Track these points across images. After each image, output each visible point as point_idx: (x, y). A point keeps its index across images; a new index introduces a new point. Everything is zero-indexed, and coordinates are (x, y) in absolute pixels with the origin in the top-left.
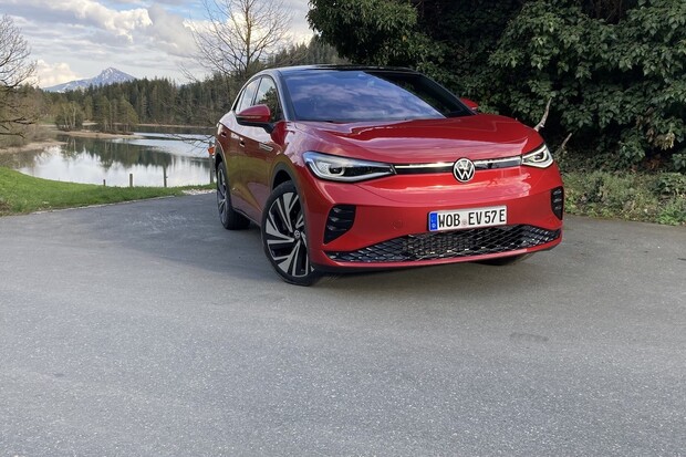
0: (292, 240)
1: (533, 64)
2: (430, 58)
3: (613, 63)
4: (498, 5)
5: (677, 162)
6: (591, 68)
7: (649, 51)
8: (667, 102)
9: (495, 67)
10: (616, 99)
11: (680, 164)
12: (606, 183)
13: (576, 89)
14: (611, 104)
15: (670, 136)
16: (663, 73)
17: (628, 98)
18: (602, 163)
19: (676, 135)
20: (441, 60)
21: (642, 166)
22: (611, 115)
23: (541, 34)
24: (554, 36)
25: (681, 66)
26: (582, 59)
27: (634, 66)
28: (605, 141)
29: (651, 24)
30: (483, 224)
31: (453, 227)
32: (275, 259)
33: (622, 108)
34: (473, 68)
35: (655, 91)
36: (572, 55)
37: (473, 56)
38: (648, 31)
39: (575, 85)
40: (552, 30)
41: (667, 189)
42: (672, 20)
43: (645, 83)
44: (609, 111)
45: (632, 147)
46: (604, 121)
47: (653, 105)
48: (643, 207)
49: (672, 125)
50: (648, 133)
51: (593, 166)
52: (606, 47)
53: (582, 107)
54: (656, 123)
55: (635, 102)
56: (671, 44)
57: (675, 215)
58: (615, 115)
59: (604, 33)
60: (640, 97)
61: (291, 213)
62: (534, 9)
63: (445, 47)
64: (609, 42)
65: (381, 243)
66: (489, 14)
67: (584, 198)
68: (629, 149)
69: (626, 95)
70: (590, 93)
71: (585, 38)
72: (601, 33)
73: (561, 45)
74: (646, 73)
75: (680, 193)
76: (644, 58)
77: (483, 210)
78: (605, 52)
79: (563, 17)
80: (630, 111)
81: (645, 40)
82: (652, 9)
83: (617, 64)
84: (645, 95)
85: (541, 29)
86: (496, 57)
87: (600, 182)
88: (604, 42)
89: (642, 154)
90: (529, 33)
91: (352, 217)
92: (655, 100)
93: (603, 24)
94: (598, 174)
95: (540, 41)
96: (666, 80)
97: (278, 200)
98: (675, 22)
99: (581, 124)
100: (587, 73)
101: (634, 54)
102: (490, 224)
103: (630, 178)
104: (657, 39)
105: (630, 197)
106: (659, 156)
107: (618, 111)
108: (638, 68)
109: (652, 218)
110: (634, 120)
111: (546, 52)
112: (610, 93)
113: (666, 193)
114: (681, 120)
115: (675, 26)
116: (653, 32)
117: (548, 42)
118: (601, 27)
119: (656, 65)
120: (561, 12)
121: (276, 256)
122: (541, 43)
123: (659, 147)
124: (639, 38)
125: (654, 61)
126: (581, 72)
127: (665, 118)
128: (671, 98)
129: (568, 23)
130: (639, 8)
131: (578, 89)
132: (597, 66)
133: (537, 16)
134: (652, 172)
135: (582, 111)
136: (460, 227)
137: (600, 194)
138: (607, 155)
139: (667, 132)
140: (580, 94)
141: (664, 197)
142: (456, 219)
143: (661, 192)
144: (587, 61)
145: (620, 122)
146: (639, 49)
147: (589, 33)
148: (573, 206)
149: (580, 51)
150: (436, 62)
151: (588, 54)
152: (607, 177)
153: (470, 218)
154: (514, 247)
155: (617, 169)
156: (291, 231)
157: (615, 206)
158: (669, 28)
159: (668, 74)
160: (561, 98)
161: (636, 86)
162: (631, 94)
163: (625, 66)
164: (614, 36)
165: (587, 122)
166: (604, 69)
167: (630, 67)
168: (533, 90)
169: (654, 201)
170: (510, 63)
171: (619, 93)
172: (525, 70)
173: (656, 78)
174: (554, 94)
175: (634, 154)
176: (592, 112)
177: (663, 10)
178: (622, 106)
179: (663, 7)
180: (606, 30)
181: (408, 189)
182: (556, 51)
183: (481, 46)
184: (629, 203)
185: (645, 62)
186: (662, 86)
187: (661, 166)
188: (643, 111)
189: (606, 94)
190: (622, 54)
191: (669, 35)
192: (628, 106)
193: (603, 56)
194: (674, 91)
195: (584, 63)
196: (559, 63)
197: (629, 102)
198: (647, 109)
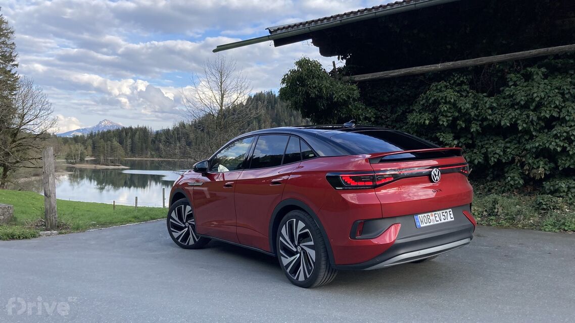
1: (441, 123)
2: (366, 118)
3: (496, 122)
4: (409, 84)
5: (547, 187)
6: (480, 125)
7: (521, 115)
8: (537, 148)
9: (413, 124)
10: (499, 145)
11: (549, 189)
12: (500, 202)
13: (470, 139)
14: (497, 149)
15: (541, 170)
16: (532, 130)
17: (508, 145)
18: (493, 188)
19: (545, 170)
20: (373, 119)
21: (521, 190)
22: (498, 156)
23: (445, 103)
24: (454, 105)
25: (543, 124)
26: (474, 119)
27: (511, 124)
28: (493, 173)
29: (521, 97)
33: (504, 152)
34: (394, 124)
35: (526, 140)
36: (467, 117)
37: (394, 116)
38: (519, 102)
39: (469, 136)
40: (452, 100)
41: (545, 207)
42: (535, 95)
43: (519, 135)
44: (496, 153)
45: (514, 177)
46: (493, 160)
47: (527, 150)
48: (529, 219)
49: (541, 163)
50: (525, 168)
51: (486, 190)
52: (490, 111)
53: (475, 151)
54: (530, 161)
55: (513, 147)
56: (534, 110)
57: (554, 225)
58: (500, 156)
59: (488, 103)
60: (515, 144)
62: (439, 87)
63: (374, 111)
64: (492, 108)
66: (403, 89)
67: (485, 213)
68: (513, 179)
69: (507, 142)
70: (481, 141)
71: (475, 106)
72: (486, 103)
73: (460, 110)
74: (520, 128)
75: (554, 209)
76: (518, 119)
78: (490, 115)
79: (458, 92)
80: (510, 153)
81: (516, 107)
82: (519, 88)
83: (499, 123)
84: (519, 142)
85: (445, 100)
86: (413, 118)
87: (495, 202)
88: (489, 108)
89: (521, 182)
90: (436, 102)
92: (528, 147)
93: (486, 96)
94: (493, 196)
95: (444, 108)
96: (534, 133)
98: (538, 96)
99: (476, 162)
100: (478, 128)
101: (510, 117)
103: (514, 199)
104: (526, 107)
105: (519, 212)
106: (532, 183)
107: (502, 154)
108: (514, 126)
109: (537, 227)
110: (513, 159)
111: (449, 114)
112: (494, 141)
113: (543, 209)
114: (547, 159)
115: (537, 99)
116: (522, 103)
117: (450, 108)
118: (486, 99)
119: (526, 123)
120: (457, 89)
122: (446, 109)
123: (534, 178)
124: (512, 106)
125: (525, 121)
126: (474, 128)
127: (536, 158)
128: (539, 145)
129: (462, 96)
130: (508, 86)
131: (472, 139)
132: (485, 124)
133: (441, 91)
134: (530, 194)
135: (476, 153)
137: (496, 210)
138: (495, 182)
139: (538, 167)
140: (473, 142)
141: (543, 212)
143: (539, 208)
144: (477, 120)
145: (504, 161)
146: (513, 113)
147: (477, 103)
148: (479, 219)
149: (473, 114)
150: (370, 121)
151: (478, 116)
152: (499, 198)
155: (503, 192)
157: (509, 219)
158: (533, 100)
159: (535, 130)
160: (460, 145)
161: (513, 137)
162: (510, 142)
163: (505, 124)
164: (495, 105)
165: (480, 160)
166: (489, 126)
167: (508, 124)
168: (441, 139)
169: (536, 214)
170: (424, 123)
171: (501, 141)
172: (435, 126)
173: (526, 131)
174: (456, 142)
175: (517, 182)
176: (483, 154)
177: (527, 88)
178: (504, 150)
179: (526, 86)
180: (490, 101)
182: (457, 114)
183: (400, 111)
184: (519, 217)
185: (519, 122)
186: (532, 137)
187: (535, 190)
188: (519, 153)
189: (491, 142)
190: (502, 116)
191: (534, 104)
192: (508, 150)
193: (488, 117)
194: (542, 140)
195: (476, 122)
196: (458, 122)
197: (509, 148)
198: (522, 152)
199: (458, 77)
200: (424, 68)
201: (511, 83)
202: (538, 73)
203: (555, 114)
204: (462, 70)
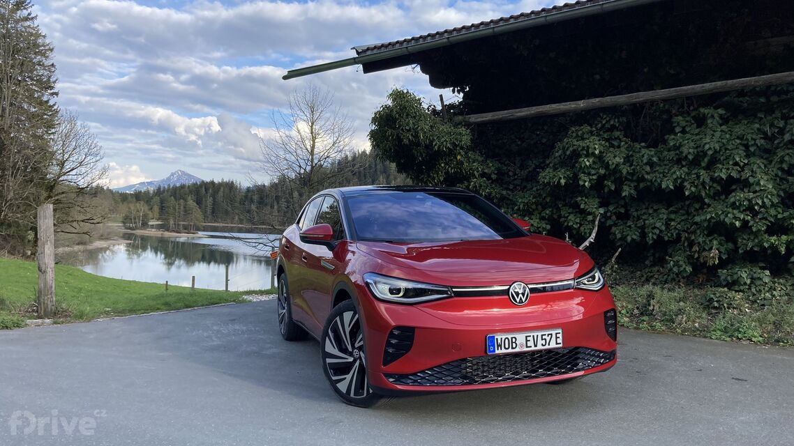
0: (351, 359)
1: (581, 183)
2: (483, 175)
3: (656, 184)
4: (546, 128)
5: (723, 278)
6: (636, 188)
7: (689, 174)
8: (709, 221)
9: (545, 185)
10: (661, 216)
11: (726, 279)
12: (657, 297)
13: (622, 206)
14: (657, 222)
15: (715, 252)
16: (704, 195)
17: (673, 216)
18: (652, 277)
19: (720, 252)
20: (494, 176)
21: (690, 281)
22: (657, 232)
23: (587, 156)
24: (600, 158)
25: (719, 188)
26: (627, 179)
27: (675, 187)
28: (653, 255)
29: (688, 150)
30: (539, 347)
31: (510, 350)
32: (334, 378)
33: (667, 225)
34: (524, 184)
35: (696, 210)
36: (618, 175)
37: (524, 173)
38: (686, 156)
39: (622, 202)
40: (597, 152)
41: (716, 304)
42: (707, 147)
43: (687, 203)
44: (655, 228)
45: (679, 261)
46: (651, 238)
47: (696, 223)
48: (694, 322)
49: (715, 242)
50: (694, 249)
51: (643, 279)
52: (648, 168)
53: (629, 223)
54: (701, 240)
55: (679, 220)
56: (707, 168)
57: (725, 330)
58: (661, 231)
59: (646, 156)
60: (684, 215)
61: (351, 332)
62: (580, 133)
63: (497, 165)
64: (651, 164)
65: (439, 366)
66: (538, 135)
67: (636, 311)
68: (677, 264)
69: (671, 212)
70: (637, 211)
71: (628, 160)
72: (643, 156)
73: (607, 166)
74: (687, 193)
75: (729, 308)
76: (684, 180)
77: (540, 334)
78: (648, 173)
79: (607, 140)
80: (675, 228)
81: (684, 163)
82: (688, 136)
83: (660, 185)
84: (688, 213)
85: (588, 151)
86: (546, 176)
87: (651, 296)
88: (646, 164)
89: (689, 269)
90: (576, 155)
91: (411, 339)
92: (697, 219)
93: (644, 147)
94: (648, 287)
95: (587, 162)
96: (706, 200)
97: (338, 319)
98: (710, 149)
99: (629, 239)
100: (632, 191)
101: (675, 177)
102: (547, 347)
103: (679, 293)
104: (695, 162)
105: (680, 311)
106: (705, 271)
107: (663, 228)
108: (680, 189)
109: (703, 332)
110: (679, 236)
111: (593, 172)
112: (655, 211)
113: (715, 308)
114: (723, 238)
115: (710, 152)
116: (690, 157)
117: (594, 162)
118: (643, 151)
119: (696, 187)
120: (605, 136)
121: (335, 374)
122: (588, 164)
123: (705, 263)
124: (678, 162)
125: (693, 183)
126: (626, 191)
127: (708, 235)
128: (712, 217)
129: (612, 146)
130: (676, 134)
131: (625, 206)
132: (642, 185)
133: (583, 139)
134: (701, 286)
135: (630, 227)
136: (517, 350)
137: (651, 308)
138: (656, 269)
139: (711, 249)
140: (627, 211)
141: (714, 311)
142: (513, 342)
143: (709, 306)
144: (632, 181)
145: (666, 238)
146: (679, 172)
147: (632, 156)
148: (627, 319)
149: (624, 172)
150: (489, 178)
151: (633, 174)
152: (657, 290)
153: (527, 341)
154: (571, 370)
155: (666, 282)
156: (350, 349)
157: (667, 320)
158: (705, 154)
159: (708, 196)
160: (609, 214)
161: (679, 205)
162: (675, 212)
163: (668, 187)
164: (655, 159)
165: (634, 237)
166: (648, 189)
167: (672, 188)
168: (582, 206)
169: (704, 315)
170: (559, 182)
171: (664, 210)
172: (573, 188)
173: (696, 198)
174: (602, 211)
175: (682, 269)
176: (639, 227)
177: (698, 137)
178: (666, 222)
179: (697, 134)
180: (647, 153)
181: (466, 312)
182: (602, 171)
183: (532, 164)
184: (680, 317)
185: (686, 184)
186: (703, 206)
187: (708, 280)
188: (688, 228)
189: (651, 211)
190: (664, 176)
191: (706, 160)
192: (672, 223)
193: (646, 177)
194: (715, 211)
195: (629, 183)
196: (606, 182)
197: (673, 220)
198: (691, 227)
199: (608, 119)
200: (562, 107)
201: (678, 129)
202: (714, 114)
203: (734, 174)
204: (613, 110)
